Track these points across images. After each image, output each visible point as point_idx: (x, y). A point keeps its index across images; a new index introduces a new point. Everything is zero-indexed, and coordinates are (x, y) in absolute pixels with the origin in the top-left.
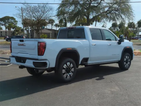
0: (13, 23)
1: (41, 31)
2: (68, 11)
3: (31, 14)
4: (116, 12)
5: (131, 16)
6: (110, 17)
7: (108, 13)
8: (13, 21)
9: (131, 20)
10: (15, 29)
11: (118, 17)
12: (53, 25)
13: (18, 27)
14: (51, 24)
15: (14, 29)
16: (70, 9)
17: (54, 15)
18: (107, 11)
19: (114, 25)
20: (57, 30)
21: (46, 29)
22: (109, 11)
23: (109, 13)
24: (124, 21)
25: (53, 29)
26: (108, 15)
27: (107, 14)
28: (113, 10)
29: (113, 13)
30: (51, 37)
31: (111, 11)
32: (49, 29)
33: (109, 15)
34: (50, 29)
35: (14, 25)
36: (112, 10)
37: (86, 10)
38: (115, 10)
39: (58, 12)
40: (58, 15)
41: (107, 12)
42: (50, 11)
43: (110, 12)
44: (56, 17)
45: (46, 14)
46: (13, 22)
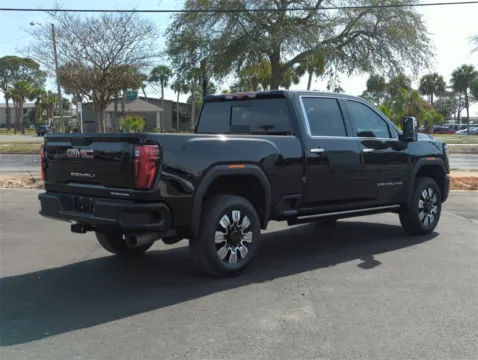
0: (33, 81)
1: (123, 107)
2: (208, 35)
3: (80, 48)
4: (371, 40)
5: (423, 54)
6: (353, 56)
7: (343, 45)
8: (32, 73)
9: (421, 67)
10: (39, 99)
11: (378, 57)
12: (166, 85)
13: (50, 92)
14: (159, 82)
15: (35, 100)
16: (213, 31)
17: (157, 51)
18: (343, 35)
19: (375, 85)
20: (180, 101)
21: (141, 98)
22: (346, 35)
23: (347, 43)
24: (398, 70)
25: (166, 98)
26: (344, 49)
27: (339, 48)
28: (362, 32)
29: (361, 43)
30: (158, 126)
31: (356, 36)
32: (152, 101)
33: (347, 51)
34: (156, 100)
35: (36, 85)
36: (359, 33)
37: (267, 34)
38: (366, 34)
39: (170, 40)
40: (173, 51)
41: (341, 41)
42: (146, 37)
43: (351, 41)
44: (167, 57)
45: (132, 46)
46: (32, 77)
